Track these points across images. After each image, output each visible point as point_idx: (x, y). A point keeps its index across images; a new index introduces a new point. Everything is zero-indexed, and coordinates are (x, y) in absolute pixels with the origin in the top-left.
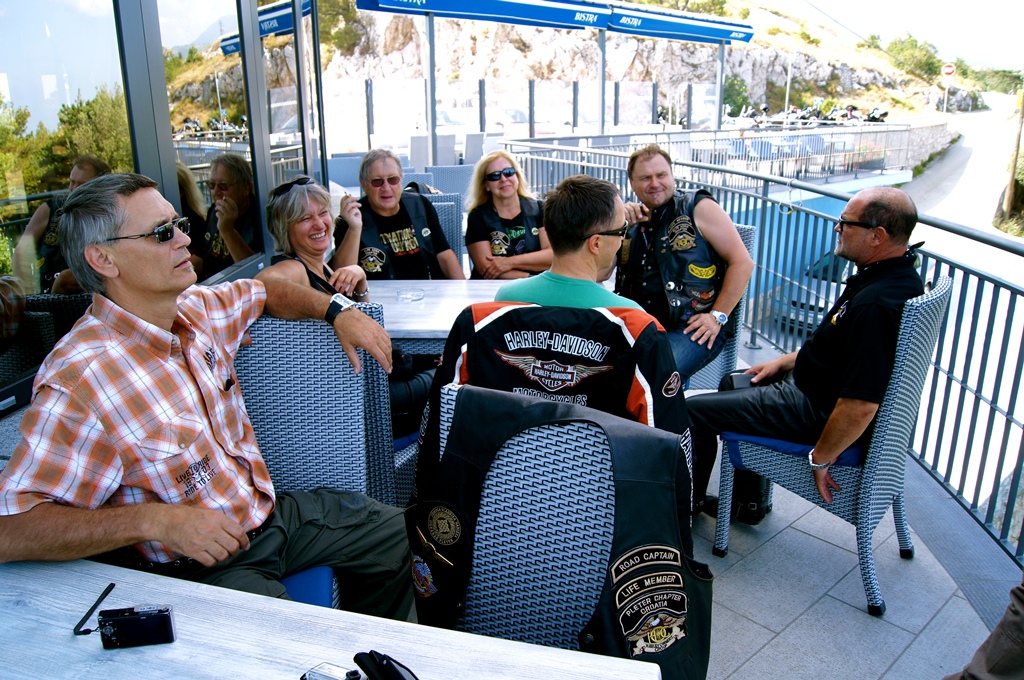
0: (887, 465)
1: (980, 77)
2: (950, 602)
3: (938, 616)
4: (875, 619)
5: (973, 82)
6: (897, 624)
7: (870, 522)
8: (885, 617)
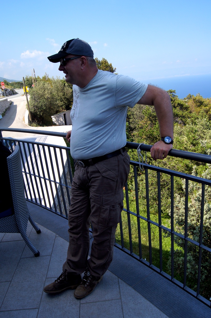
0: (22, 210)
1: (12, 85)
2: (56, 240)
3: (54, 246)
4: (38, 257)
5: (11, 86)
6: (45, 255)
7: (24, 230)
8: (40, 255)
